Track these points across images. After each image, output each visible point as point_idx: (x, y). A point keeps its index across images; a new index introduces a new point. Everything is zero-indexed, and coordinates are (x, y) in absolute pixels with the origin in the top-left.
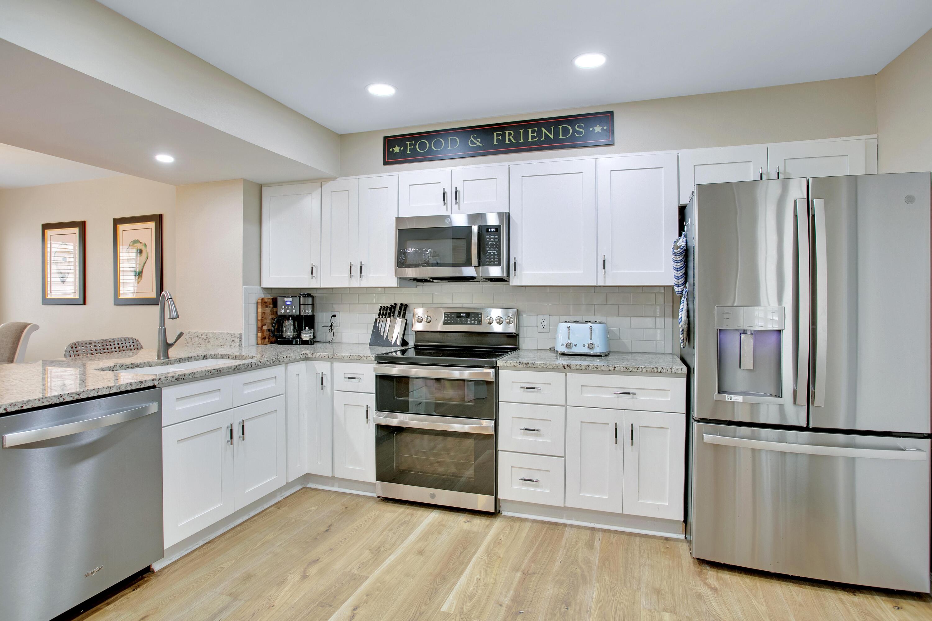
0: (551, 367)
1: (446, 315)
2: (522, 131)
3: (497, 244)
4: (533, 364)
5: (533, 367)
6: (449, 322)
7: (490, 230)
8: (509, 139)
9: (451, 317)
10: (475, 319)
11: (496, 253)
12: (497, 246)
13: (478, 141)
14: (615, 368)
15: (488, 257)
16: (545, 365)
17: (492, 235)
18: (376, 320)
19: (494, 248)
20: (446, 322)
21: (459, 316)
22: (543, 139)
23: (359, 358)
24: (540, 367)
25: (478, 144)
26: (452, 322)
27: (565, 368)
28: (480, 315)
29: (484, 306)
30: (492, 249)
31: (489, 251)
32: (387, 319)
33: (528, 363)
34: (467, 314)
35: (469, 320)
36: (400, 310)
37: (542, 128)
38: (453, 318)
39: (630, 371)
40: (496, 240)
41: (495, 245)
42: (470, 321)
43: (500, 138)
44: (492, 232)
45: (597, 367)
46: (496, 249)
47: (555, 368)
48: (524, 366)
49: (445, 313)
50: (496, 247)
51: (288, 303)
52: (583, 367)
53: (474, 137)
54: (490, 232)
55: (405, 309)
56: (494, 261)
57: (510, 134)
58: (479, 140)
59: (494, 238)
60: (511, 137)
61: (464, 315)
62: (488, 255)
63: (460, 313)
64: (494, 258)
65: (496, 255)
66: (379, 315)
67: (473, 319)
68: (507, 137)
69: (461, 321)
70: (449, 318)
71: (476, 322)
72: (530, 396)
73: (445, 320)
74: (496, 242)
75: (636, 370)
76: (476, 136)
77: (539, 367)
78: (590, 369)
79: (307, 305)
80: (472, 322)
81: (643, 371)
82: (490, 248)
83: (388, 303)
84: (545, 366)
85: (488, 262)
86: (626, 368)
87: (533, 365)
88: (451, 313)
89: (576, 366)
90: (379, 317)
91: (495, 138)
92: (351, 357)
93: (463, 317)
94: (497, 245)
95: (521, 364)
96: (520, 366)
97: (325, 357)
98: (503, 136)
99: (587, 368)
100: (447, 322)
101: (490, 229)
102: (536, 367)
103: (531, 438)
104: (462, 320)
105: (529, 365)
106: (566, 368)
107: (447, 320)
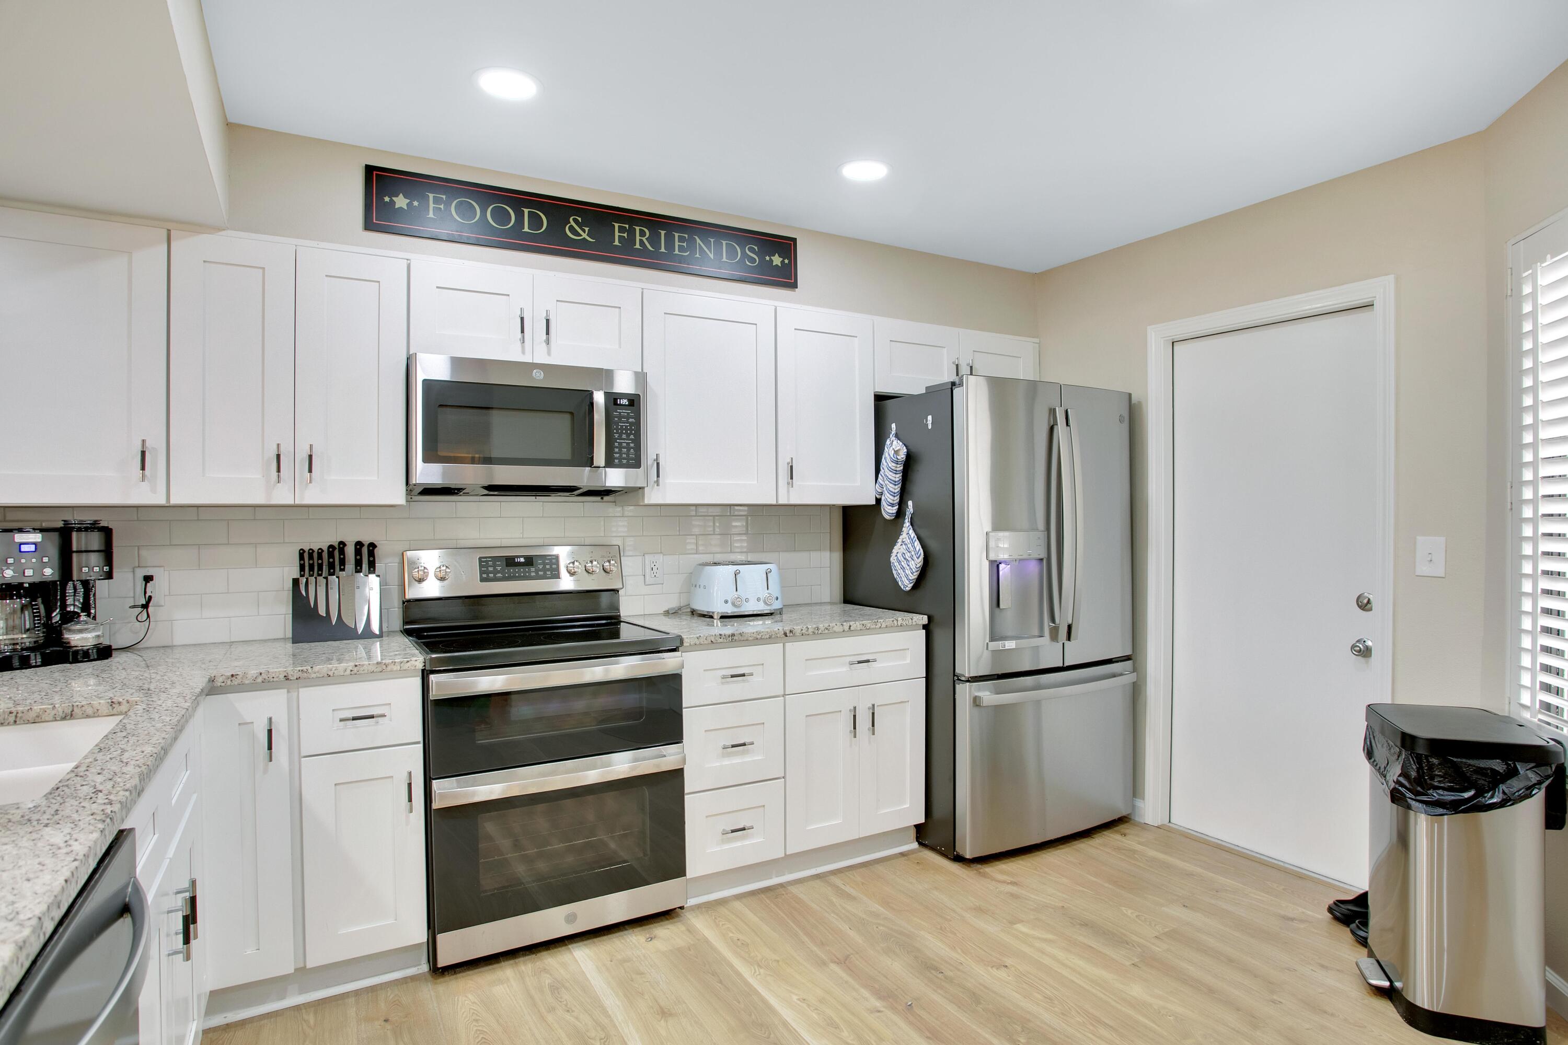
0: (768, 636)
1: (483, 562)
2: (663, 233)
3: (633, 428)
4: (741, 635)
5: (741, 640)
6: (491, 575)
7: (620, 402)
8: (641, 242)
9: (494, 566)
10: (544, 567)
11: (632, 445)
12: (633, 432)
13: (584, 231)
14: (850, 626)
15: (617, 450)
16: (758, 635)
17: (624, 412)
18: (296, 582)
19: (628, 435)
20: (484, 576)
21: (510, 562)
22: (698, 255)
23: (379, 669)
24: (752, 639)
25: (585, 236)
26: (499, 575)
27: (786, 636)
28: (554, 559)
29: (547, 541)
30: (624, 436)
31: (618, 441)
32: (326, 578)
33: (733, 635)
34: (526, 557)
35: (533, 569)
36: (358, 557)
37: (696, 237)
38: (499, 568)
39: (868, 628)
40: (631, 420)
41: (629, 429)
42: (537, 572)
43: (625, 235)
44: (622, 405)
45: (829, 628)
46: (632, 437)
47: (773, 637)
48: (728, 641)
49: (480, 558)
50: (631, 434)
51: (24, 548)
52: (810, 630)
53: (575, 221)
54: (620, 405)
55: (371, 554)
56: (628, 459)
57: (642, 234)
58: (587, 229)
59: (628, 417)
60: (644, 239)
61: (522, 560)
62: (617, 447)
63: (513, 558)
64: (628, 454)
65: (632, 448)
66: (302, 568)
67: (541, 567)
68: (638, 238)
69: (517, 572)
70: (491, 569)
71: (549, 573)
72: (737, 689)
73: (481, 573)
74: (631, 424)
75: (874, 626)
76: (580, 219)
77: (750, 639)
78: (819, 632)
79: (84, 554)
80: (541, 573)
81: (882, 627)
82: (622, 433)
83: (321, 540)
84: (758, 637)
85: (616, 461)
86: (863, 625)
87: (741, 637)
88: (495, 559)
89: (802, 630)
90: (302, 576)
91: (617, 234)
92: (356, 669)
93: (520, 564)
94: (633, 430)
95: (722, 638)
96: (721, 640)
97: (275, 680)
98: (632, 233)
99: (816, 632)
100: (488, 575)
101: (620, 399)
102: (745, 639)
103: (737, 760)
104: (519, 570)
105: (735, 638)
106: (788, 635)
107: (488, 573)
